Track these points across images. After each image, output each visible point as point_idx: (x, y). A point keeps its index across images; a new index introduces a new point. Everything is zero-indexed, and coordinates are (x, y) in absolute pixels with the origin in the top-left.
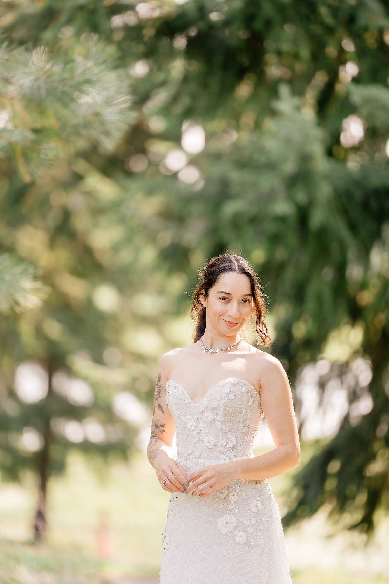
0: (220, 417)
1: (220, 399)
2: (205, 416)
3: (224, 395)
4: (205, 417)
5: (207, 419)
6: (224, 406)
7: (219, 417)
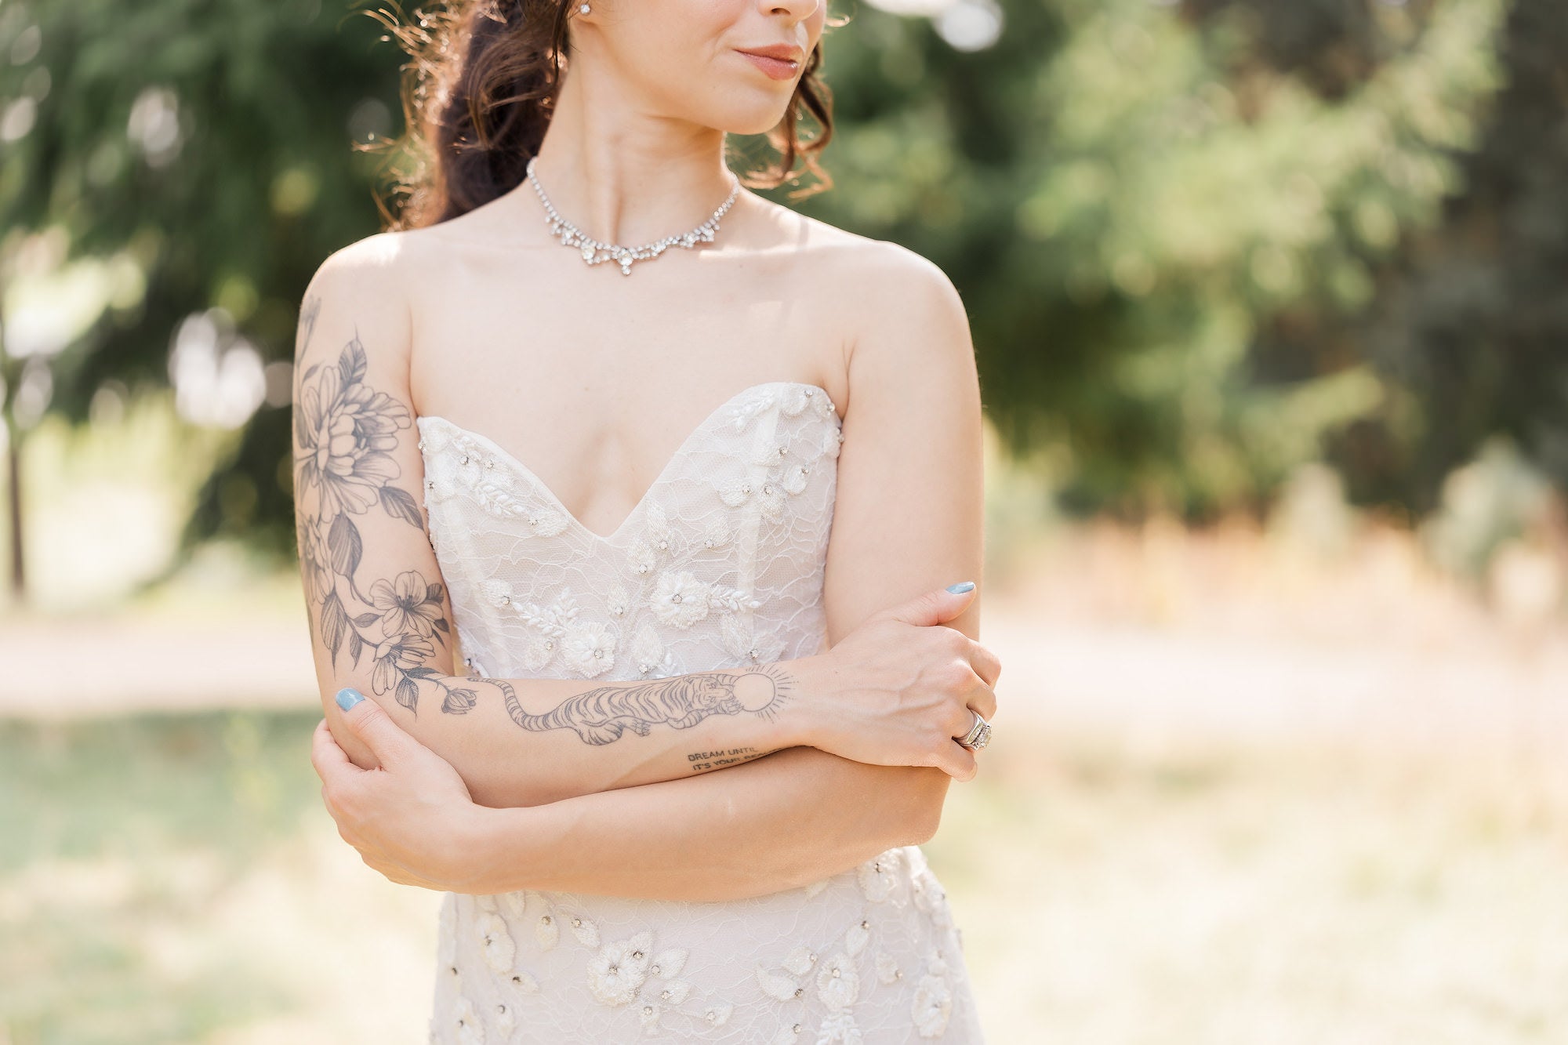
0: (742, 595)
1: (742, 498)
2: (661, 599)
3: (758, 479)
4: (666, 599)
5: (676, 609)
6: (761, 536)
7: (739, 593)
